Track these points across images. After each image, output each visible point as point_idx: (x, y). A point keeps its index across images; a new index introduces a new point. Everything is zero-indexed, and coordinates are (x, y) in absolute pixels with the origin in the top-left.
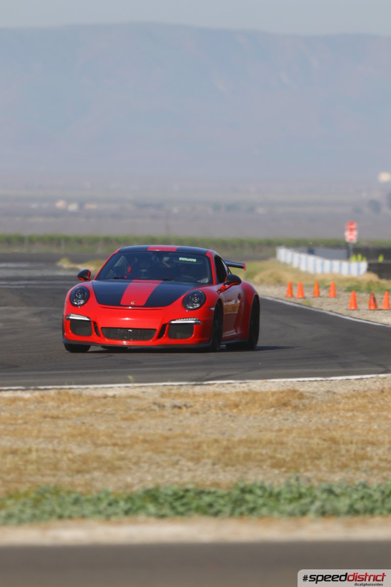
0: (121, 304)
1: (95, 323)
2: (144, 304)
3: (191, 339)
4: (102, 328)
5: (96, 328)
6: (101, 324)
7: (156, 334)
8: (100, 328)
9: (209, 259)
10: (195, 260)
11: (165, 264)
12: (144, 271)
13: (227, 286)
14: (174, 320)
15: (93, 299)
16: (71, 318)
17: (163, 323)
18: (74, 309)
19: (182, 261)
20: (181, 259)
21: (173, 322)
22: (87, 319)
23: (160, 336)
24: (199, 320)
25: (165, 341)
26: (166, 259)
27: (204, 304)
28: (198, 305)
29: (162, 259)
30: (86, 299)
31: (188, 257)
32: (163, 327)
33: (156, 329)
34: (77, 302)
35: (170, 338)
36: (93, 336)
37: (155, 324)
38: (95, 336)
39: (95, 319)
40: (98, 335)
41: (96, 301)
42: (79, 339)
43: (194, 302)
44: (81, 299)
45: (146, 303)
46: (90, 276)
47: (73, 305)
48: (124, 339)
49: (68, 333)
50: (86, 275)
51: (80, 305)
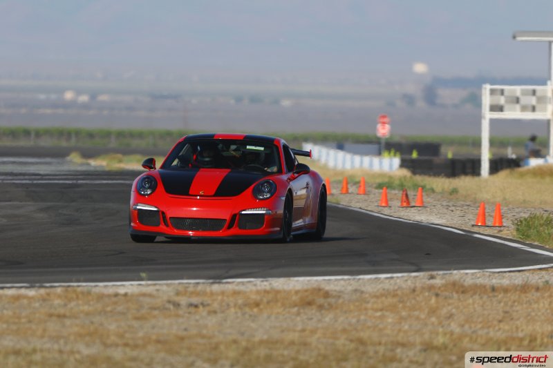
0: (190, 193)
1: (163, 213)
2: (213, 194)
3: (262, 230)
4: (170, 218)
5: (164, 218)
6: (169, 215)
7: (226, 224)
8: (168, 220)
9: (277, 147)
12: (207, 159)
14: (244, 210)
15: (161, 188)
16: (138, 207)
17: (233, 213)
18: (141, 198)
19: (249, 149)
20: (248, 147)
21: (243, 212)
22: (156, 209)
23: (229, 227)
24: (270, 210)
25: (235, 231)
26: (233, 147)
27: (274, 194)
28: (268, 195)
29: (230, 147)
30: (153, 188)
31: (256, 145)
32: (234, 217)
33: (226, 220)
34: (144, 191)
35: (240, 228)
36: (161, 226)
37: (225, 215)
38: (162, 227)
39: (161, 209)
40: (166, 225)
41: (163, 190)
42: (147, 229)
43: (264, 192)
44: (148, 189)
45: (215, 193)
46: (155, 165)
47: (138, 194)
48: (192, 230)
49: (135, 223)
50: (149, 163)
51: (148, 195)
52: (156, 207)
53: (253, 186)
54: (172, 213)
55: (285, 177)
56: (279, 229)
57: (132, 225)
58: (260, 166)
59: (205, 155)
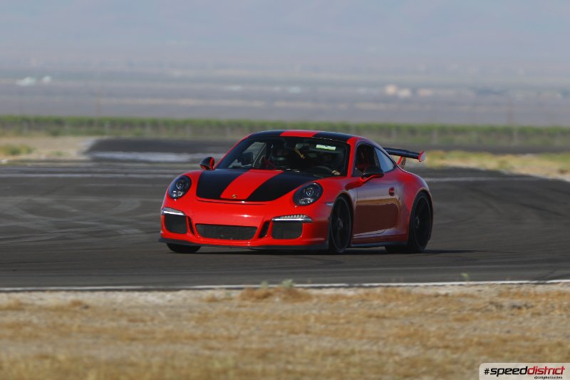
0: (221, 197)
1: (190, 219)
2: (246, 198)
3: (300, 239)
4: (196, 224)
5: (191, 224)
6: (195, 221)
7: (257, 232)
8: (194, 227)
9: (349, 146)
10: (334, 148)
11: (298, 152)
12: (281, 159)
13: (366, 179)
14: (279, 217)
15: (193, 191)
16: (166, 212)
17: (265, 220)
18: (171, 202)
19: (319, 149)
20: (318, 146)
21: (277, 219)
22: (182, 214)
23: (261, 235)
24: (309, 217)
25: (267, 240)
27: (319, 198)
28: (311, 200)
31: (326, 145)
32: (266, 225)
33: (256, 228)
34: (176, 194)
35: (274, 237)
38: (189, 234)
39: (190, 215)
40: (193, 233)
41: (195, 193)
42: (176, 237)
43: (307, 197)
44: (181, 191)
45: (249, 197)
46: (213, 164)
47: (170, 197)
48: (221, 238)
49: (163, 230)
50: (208, 163)
51: (177, 198)
52: (182, 212)
53: (294, 190)
54: (198, 218)
55: (344, 182)
56: (322, 239)
57: (161, 232)
58: (328, 169)
59: (279, 154)
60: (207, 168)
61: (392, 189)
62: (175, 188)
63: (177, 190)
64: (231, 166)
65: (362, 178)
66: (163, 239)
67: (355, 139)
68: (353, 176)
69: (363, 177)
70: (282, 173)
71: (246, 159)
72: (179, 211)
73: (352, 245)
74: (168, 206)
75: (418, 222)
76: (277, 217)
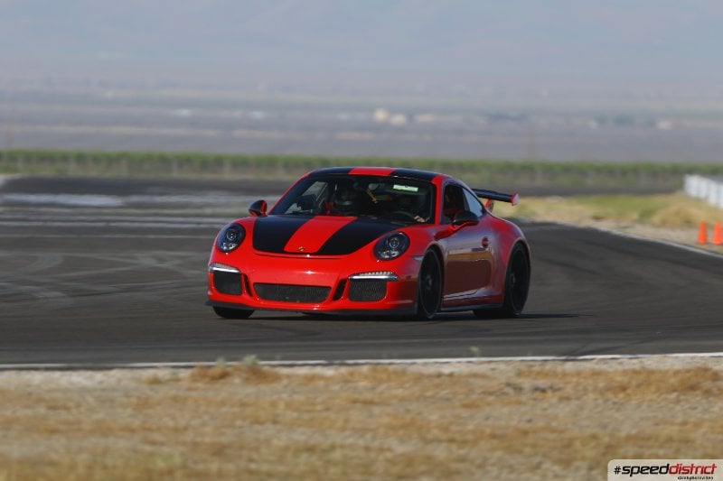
0: (285, 250)
1: (246, 277)
2: (316, 251)
3: (383, 302)
4: (254, 284)
5: (247, 284)
6: (253, 280)
7: (331, 293)
8: (252, 287)
10: (416, 189)
11: (370, 194)
12: (347, 203)
13: (457, 227)
14: (358, 274)
15: (249, 241)
16: (215, 269)
17: (340, 278)
18: (221, 257)
20: (396, 187)
21: (355, 277)
22: (236, 271)
23: (335, 298)
24: (395, 274)
25: (343, 303)
26: (371, 186)
27: (405, 251)
28: (396, 253)
29: (367, 187)
30: (239, 242)
31: (407, 185)
32: (342, 284)
33: (330, 287)
34: (228, 247)
35: (351, 299)
36: (243, 295)
37: (329, 280)
38: (245, 296)
39: (247, 272)
40: (250, 294)
41: (251, 245)
42: (230, 299)
43: (391, 249)
44: (233, 242)
45: (320, 250)
46: (265, 209)
47: (219, 250)
48: (286, 301)
49: (212, 291)
50: (259, 207)
51: (229, 251)
52: (237, 269)
53: (376, 241)
54: (257, 276)
55: (433, 231)
56: (410, 301)
57: (209, 293)
58: (409, 214)
59: (343, 197)
60: (259, 214)
61: (485, 240)
62: (225, 240)
63: (228, 241)
64: (287, 212)
65: (453, 226)
66: (211, 302)
67: (441, 178)
68: (441, 224)
69: (453, 224)
70: (356, 221)
71: (306, 203)
72: (232, 267)
73: (442, 309)
74: (217, 261)
75: (514, 279)
76: (355, 275)
